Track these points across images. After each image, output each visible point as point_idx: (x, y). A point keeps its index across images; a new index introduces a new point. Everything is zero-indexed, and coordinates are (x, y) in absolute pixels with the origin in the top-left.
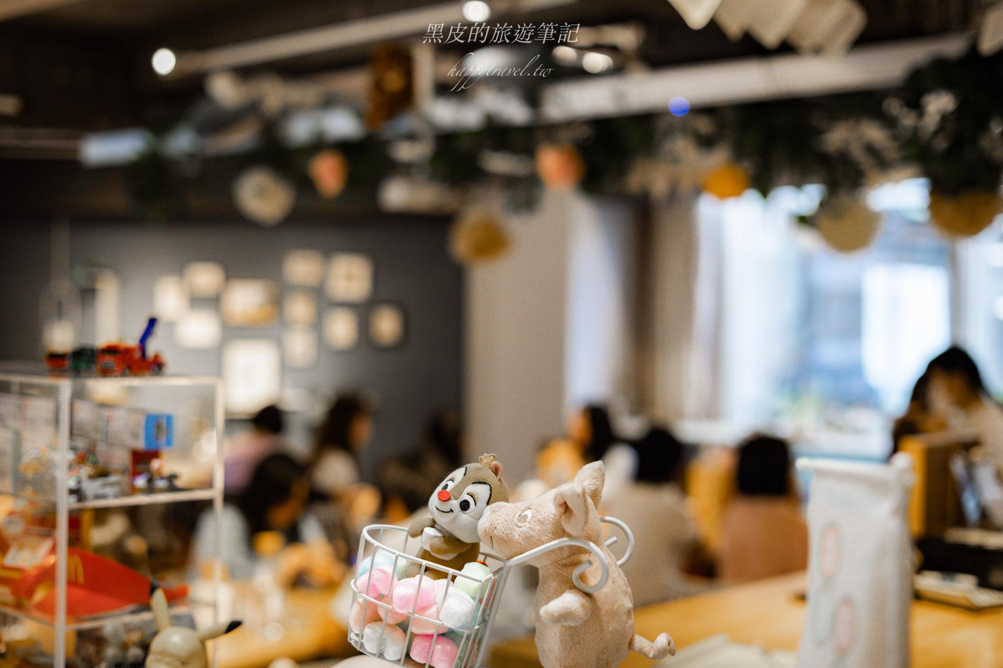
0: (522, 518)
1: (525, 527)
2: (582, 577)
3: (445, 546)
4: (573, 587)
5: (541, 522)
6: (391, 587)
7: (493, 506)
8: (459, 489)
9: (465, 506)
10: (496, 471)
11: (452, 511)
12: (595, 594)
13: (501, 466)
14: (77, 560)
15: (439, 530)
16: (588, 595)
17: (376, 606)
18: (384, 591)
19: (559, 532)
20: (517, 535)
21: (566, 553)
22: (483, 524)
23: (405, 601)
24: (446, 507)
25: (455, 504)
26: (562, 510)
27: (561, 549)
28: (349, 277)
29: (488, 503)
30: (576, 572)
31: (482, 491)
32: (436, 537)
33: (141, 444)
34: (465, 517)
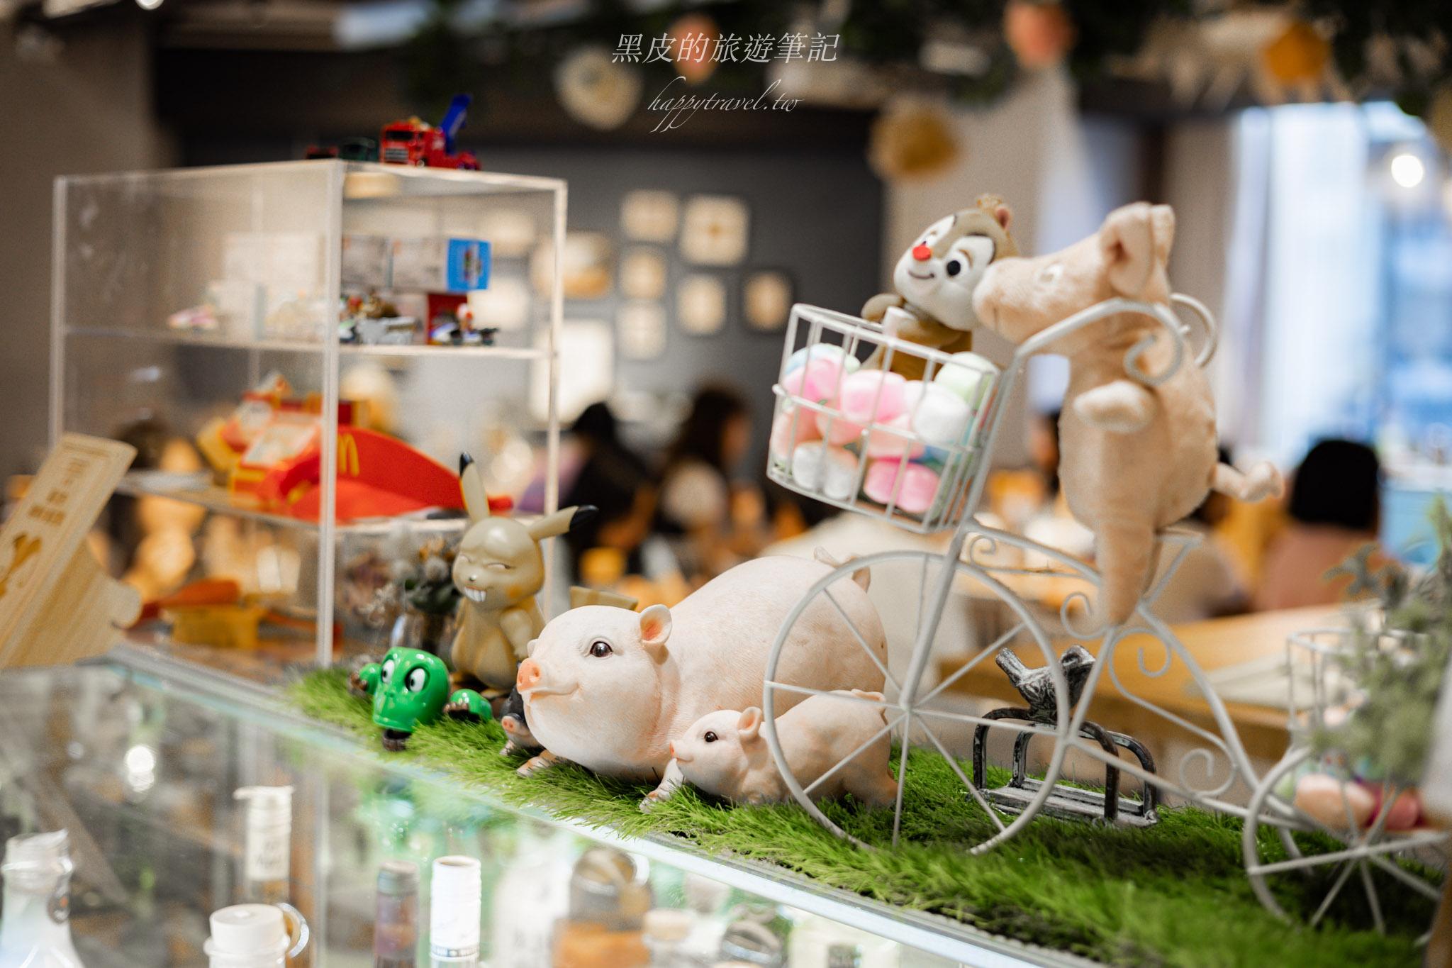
0: (1048, 278)
1: (1051, 290)
2: (1141, 363)
3: (921, 332)
4: (1125, 376)
5: (1077, 281)
6: (837, 385)
7: (998, 264)
8: (944, 246)
9: (953, 268)
10: (1003, 220)
11: (932, 276)
12: (1161, 388)
13: (1011, 213)
14: (349, 439)
15: (911, 312)
16: (1150, 389)
17: (813, 413)
18: (826, 391)
19: (1107, 291)
20: (1038, 302)
21: (1115, 326)
22: (982, 291)
23: (860, 402)
24: (925, 269)
25: (938, 265)
26: (1111, 257)
27: (1106, 320)
28: (715, 231)
29: (992, 261)
30: (1130, 356)
31: (982, 247)
32: (906, 319)
33: (442, 285)
34: (953, 286)
